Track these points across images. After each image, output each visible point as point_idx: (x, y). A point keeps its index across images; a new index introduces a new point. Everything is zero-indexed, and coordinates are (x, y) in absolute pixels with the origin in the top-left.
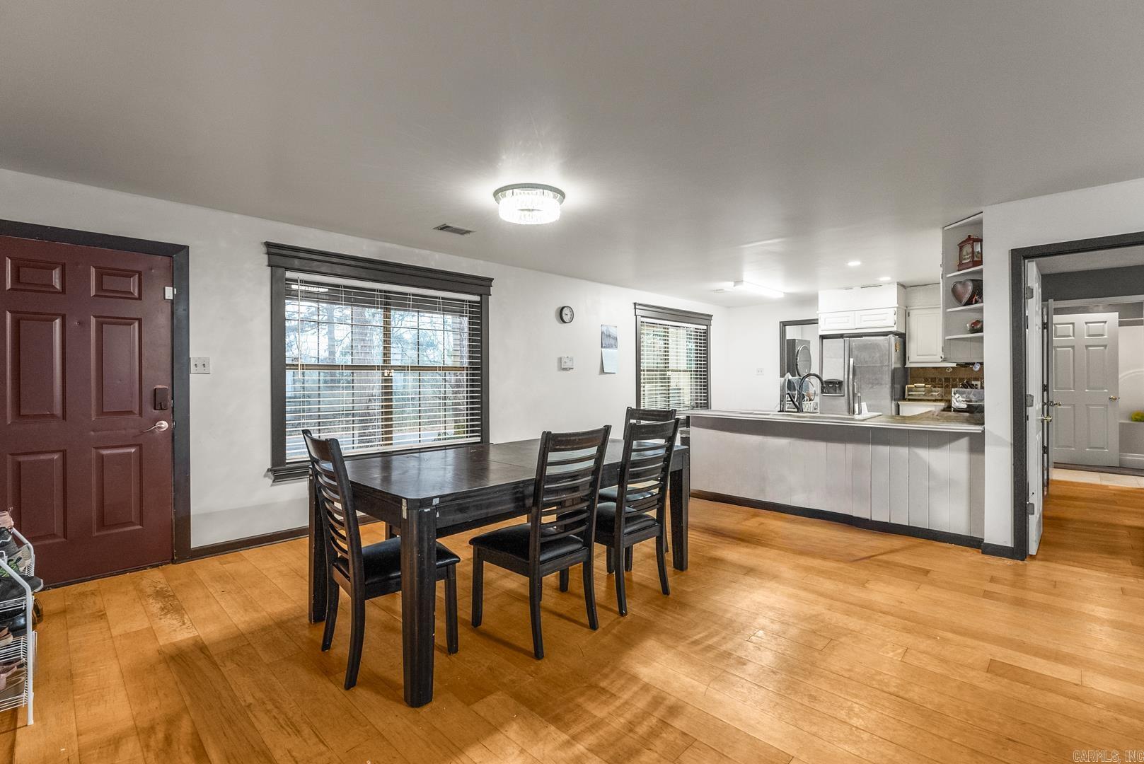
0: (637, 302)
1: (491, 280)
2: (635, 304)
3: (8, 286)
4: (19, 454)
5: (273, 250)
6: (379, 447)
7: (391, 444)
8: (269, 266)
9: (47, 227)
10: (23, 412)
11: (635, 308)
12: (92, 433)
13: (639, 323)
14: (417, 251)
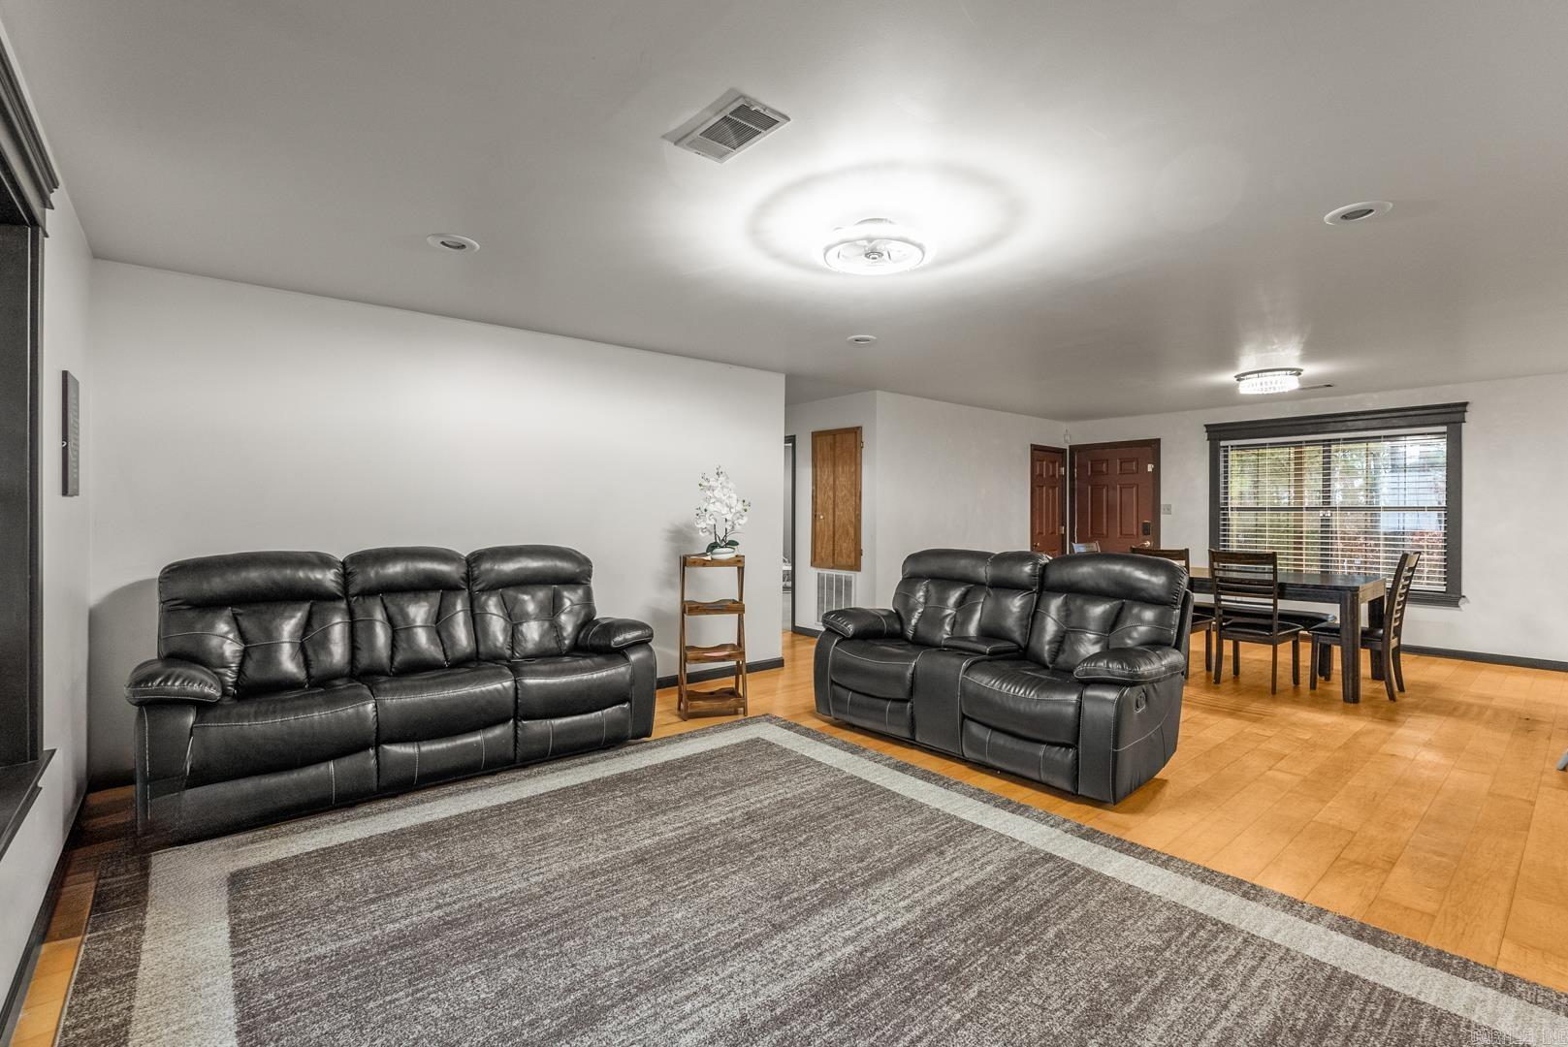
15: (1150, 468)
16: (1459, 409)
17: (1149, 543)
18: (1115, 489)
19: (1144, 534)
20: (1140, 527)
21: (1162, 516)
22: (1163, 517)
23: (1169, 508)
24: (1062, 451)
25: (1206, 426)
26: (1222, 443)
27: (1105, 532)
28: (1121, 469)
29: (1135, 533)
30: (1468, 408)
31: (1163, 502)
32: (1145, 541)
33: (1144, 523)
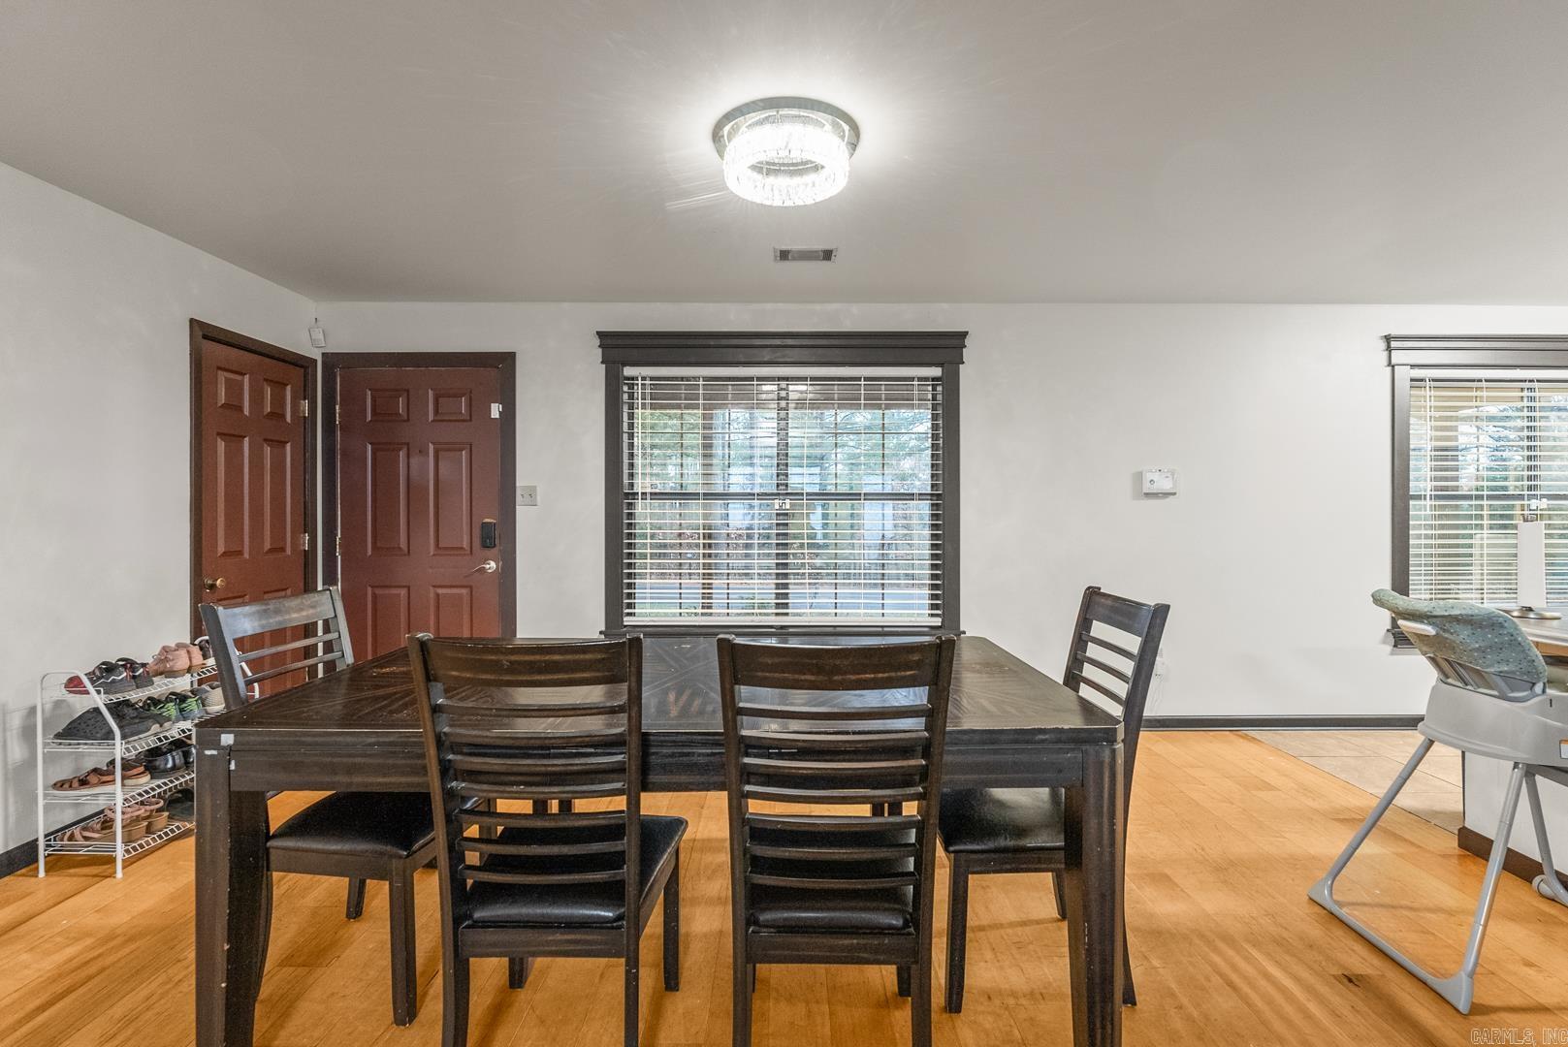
0: (1394, 332)
1: (964, 334)
2: (1388, 339)
3: (369, 418)
4: (377, 587)
5: (609, 342)
6: (773, 618)
7: (787, 614)
8: (602, 362)
9: (394, 353)
10: (379, 544)
11: (1389, 349)
12: (430, 571)
13: (1403, 383)
14: (818, 307)
15: (495, 411)
16: (955, 342)
17: (493, 564)
18: (423, 452)
19: (485, 546)
20: (477, 532)
21: (518, 508)
22: (521, 511)
23: (532, 493)
24: (302, 364)
25: (600, 334)
26: (628, 371)
27: (403, 545)
28: (436, 412)
29: (465, 544)
30: (967, 342)
31: (521, 482)
32: (485, 561)
33: (484, 525)
